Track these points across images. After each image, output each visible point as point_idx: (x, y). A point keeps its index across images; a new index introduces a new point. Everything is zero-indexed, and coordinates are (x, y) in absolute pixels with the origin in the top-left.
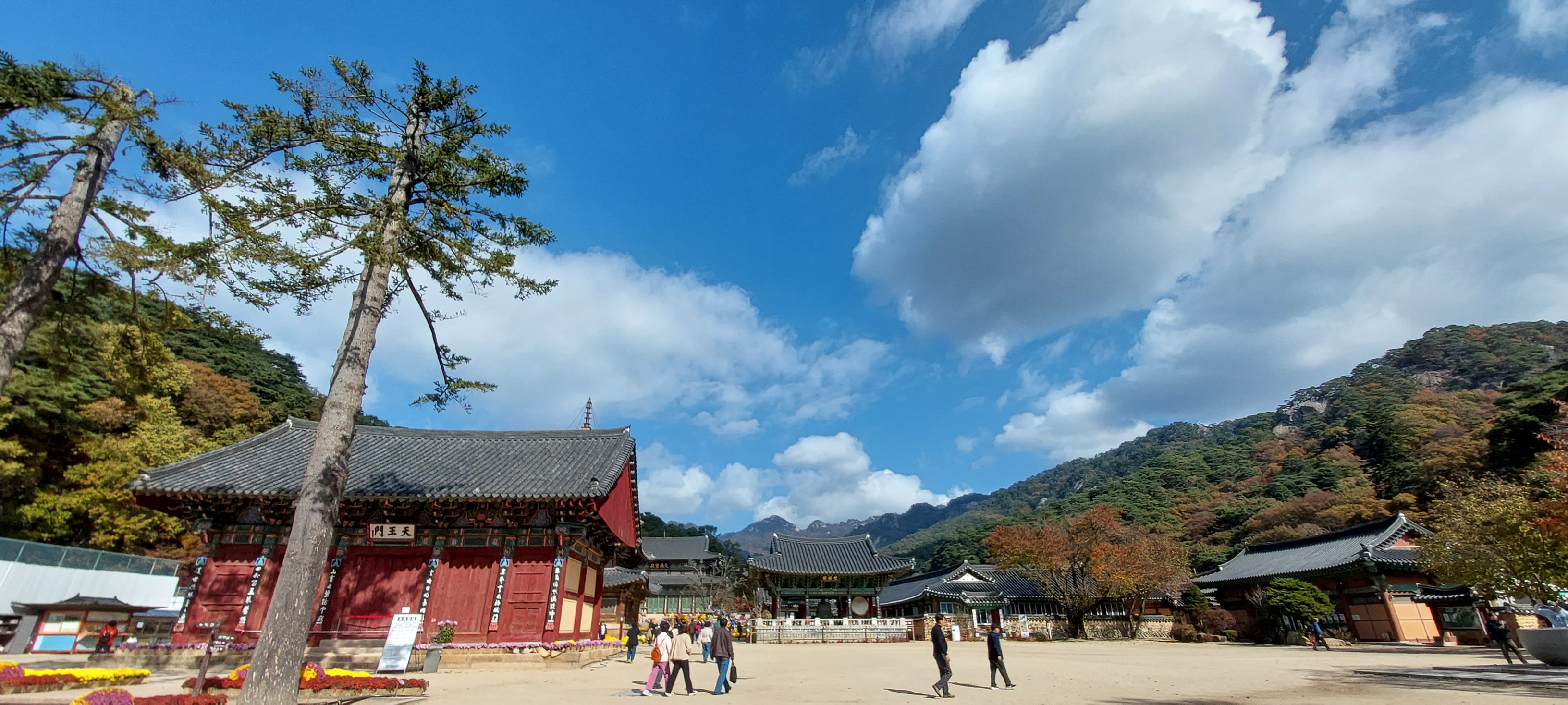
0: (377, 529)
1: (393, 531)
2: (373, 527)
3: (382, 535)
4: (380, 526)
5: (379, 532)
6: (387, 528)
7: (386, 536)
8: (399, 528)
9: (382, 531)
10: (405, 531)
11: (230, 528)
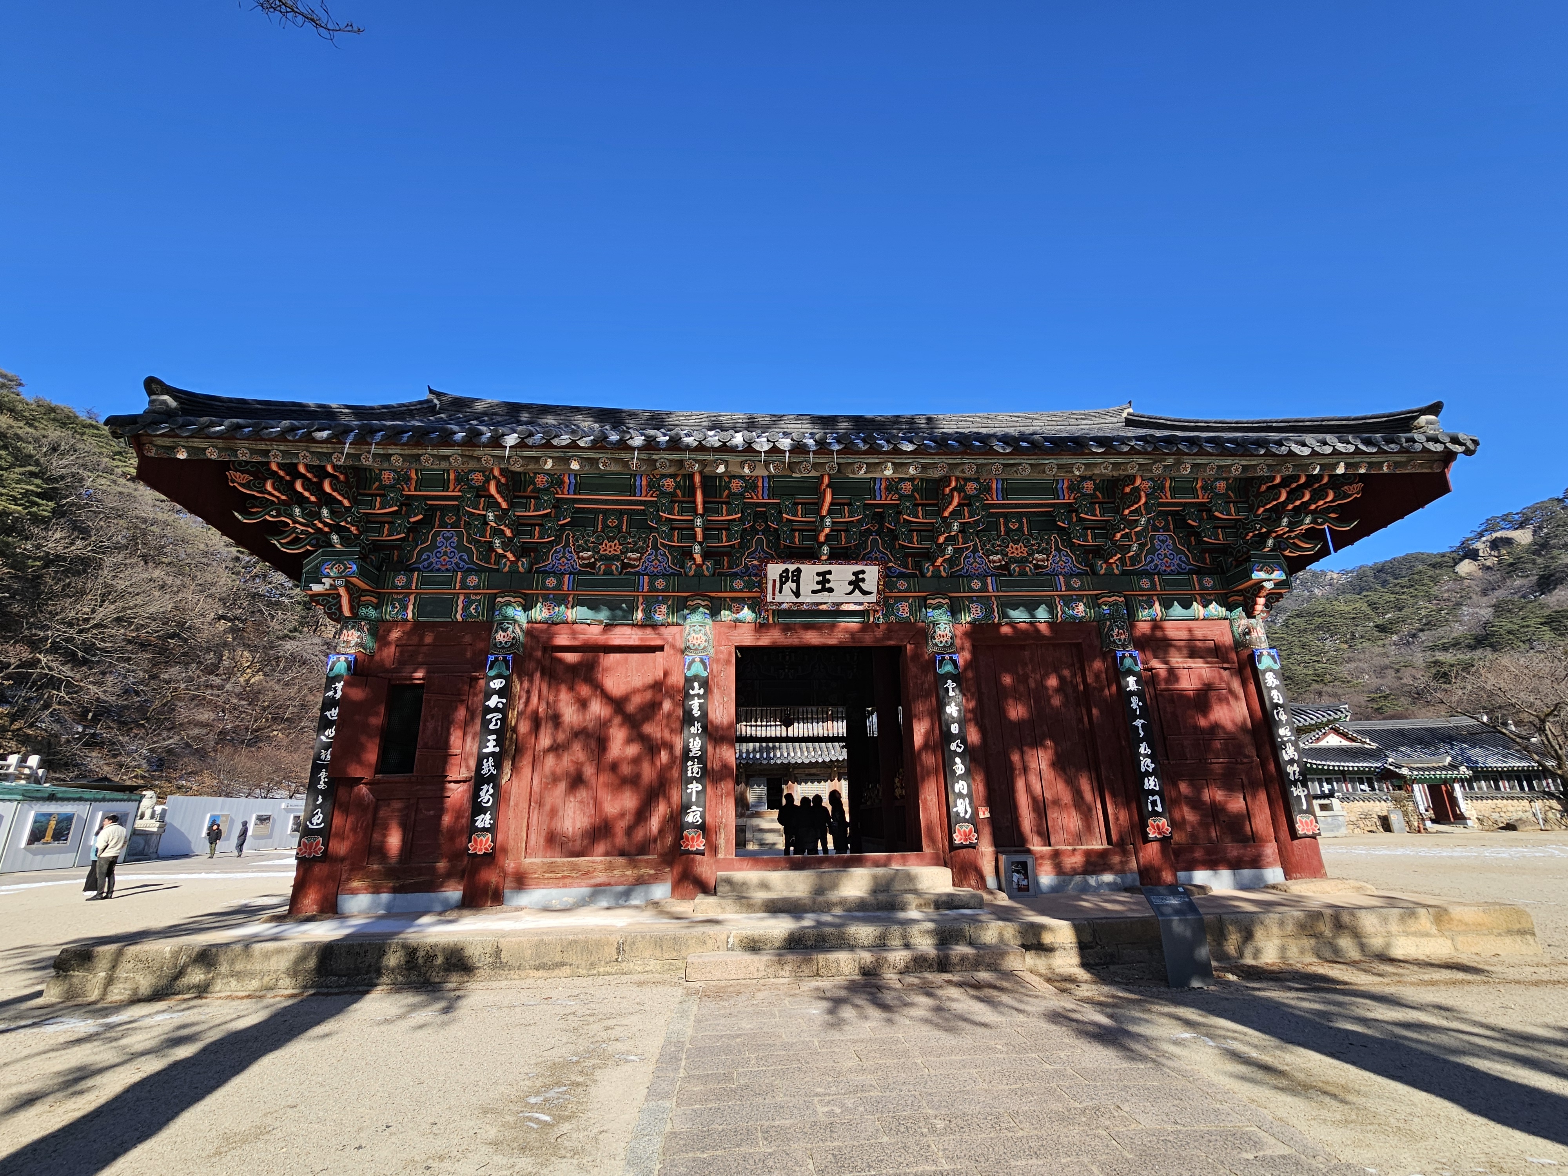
0: (784, 577)
1: (824, 579)
2: (774, 570)
3: (797, 594)
4: (792, 567)
5: (790, 585)
6: (809, 572)
7: (807, 598)
8: (842, 574)
9: (797, 582)
10: (856, 583)
11: (400, 580)
